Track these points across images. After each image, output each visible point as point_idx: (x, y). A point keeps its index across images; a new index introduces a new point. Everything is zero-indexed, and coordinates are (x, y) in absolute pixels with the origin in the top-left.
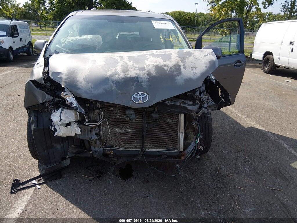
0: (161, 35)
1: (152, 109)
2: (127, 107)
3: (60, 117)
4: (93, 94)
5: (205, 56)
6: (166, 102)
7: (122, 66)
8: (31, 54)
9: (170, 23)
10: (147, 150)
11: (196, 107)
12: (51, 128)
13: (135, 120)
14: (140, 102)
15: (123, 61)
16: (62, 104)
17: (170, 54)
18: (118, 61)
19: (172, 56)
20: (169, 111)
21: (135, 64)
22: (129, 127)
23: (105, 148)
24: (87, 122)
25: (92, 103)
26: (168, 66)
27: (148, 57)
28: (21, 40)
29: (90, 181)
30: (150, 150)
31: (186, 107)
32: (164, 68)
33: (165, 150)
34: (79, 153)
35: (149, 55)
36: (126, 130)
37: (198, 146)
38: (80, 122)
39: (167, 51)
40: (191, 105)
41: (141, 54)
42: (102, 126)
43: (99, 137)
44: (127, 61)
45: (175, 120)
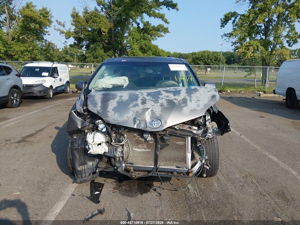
0: (175, 75)
1: (164, 133)
2: (145, 131)
3: (94, 139)
4: (119, 121)
5: (208, 92)
6: (176, 127)
7: (142, 99)
8: (68, 92)
9: (184, 65)
10: (160, 167)
11: (200, 132)
12: (86, 147)
13: (151, 141)
14: (155, 127)
15: (143, 96)
16: (95, 129)
17: (180, 90)
18: (139, 96)
19: (181, 92)
20: (178, 134)
21: (152, 98)
22: (146, 147)
23: (126, 165)
24: (113, 143)
25: (118, 127)
26: (177, 100)
27: (162, 92)
28: (60, 80)
29: (113, 192)
30: (163, 167)
31: (192, 131)
32: (174, 101)
33: (175, 168)
34: (106, 169)
35: (164, 91)
36: (143, 150)
37: (203, 166)
38: (108, 143)
39: (178, 88)
40: (196, 130)
41: (157, 90)
42: (124, 147)
43: (122, 155)
44: (145, 96)
45: (183, 142)
